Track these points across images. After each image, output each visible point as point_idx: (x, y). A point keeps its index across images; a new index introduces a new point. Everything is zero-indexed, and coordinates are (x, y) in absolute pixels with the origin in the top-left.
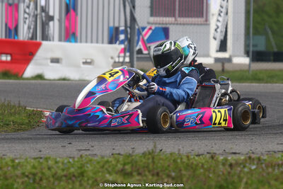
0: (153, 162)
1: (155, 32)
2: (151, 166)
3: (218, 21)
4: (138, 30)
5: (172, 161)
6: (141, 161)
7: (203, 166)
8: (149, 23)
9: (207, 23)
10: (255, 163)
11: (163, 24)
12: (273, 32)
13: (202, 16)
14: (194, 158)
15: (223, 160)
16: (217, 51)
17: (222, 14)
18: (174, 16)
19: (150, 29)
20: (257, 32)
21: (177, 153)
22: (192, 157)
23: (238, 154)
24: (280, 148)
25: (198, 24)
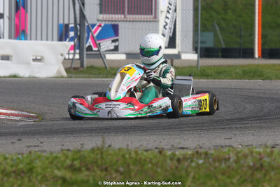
0: (102, 158)
1: (105, 29)
2: (99, 162)
3: (167, 17)
4: (88, 26)
5: (120, 157)
6: (90, 157)
7: (151, 161)
8: (98, 20)
9: (156, 20)
10: (203, 157)
11: (112, 21)
12: (221, 29)
13: (152, 14)
14: (142, 154)
15: (171, 155)
16: (166, 48)
17: (170, 11)
18: (123, 13)
19: (100, 26)
20: (205, 28)
21: (125, 147)
22: (140, 152)
23: (186, 148)
24: (228, 142)
25: (147, 21)
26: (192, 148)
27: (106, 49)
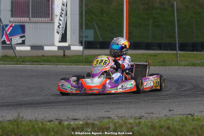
0: (18, 128)
1: (15, 28)
2: (16, 132)
3: (60, 20)
4: (3, 26)
5: (31, 127)
6: (9, 127)
7: (53, 130)
8: (10, 22)
9: (52, 22)
10: (91, 126)
11: (20, 22)
12: (99, 27)
13: (49, 17)
14: (46, 124)
15: (67, 125)
16: (59, 42)
17: (63, 15)
18: (28, 17)
19: (11, 26)
20: (87, 27)
21: (34, 119)
22: (45, 123)
23: (78, 119)
24: (107, 115)
25: (46, 22)
26: (82, 119)
27: (16, 43)
